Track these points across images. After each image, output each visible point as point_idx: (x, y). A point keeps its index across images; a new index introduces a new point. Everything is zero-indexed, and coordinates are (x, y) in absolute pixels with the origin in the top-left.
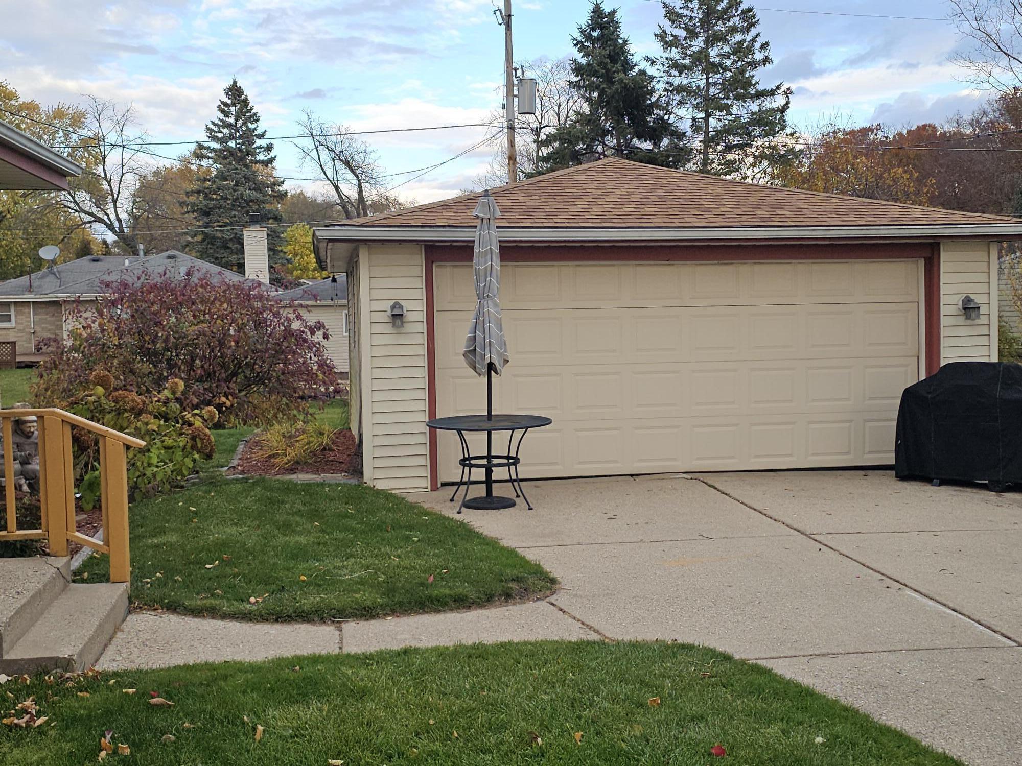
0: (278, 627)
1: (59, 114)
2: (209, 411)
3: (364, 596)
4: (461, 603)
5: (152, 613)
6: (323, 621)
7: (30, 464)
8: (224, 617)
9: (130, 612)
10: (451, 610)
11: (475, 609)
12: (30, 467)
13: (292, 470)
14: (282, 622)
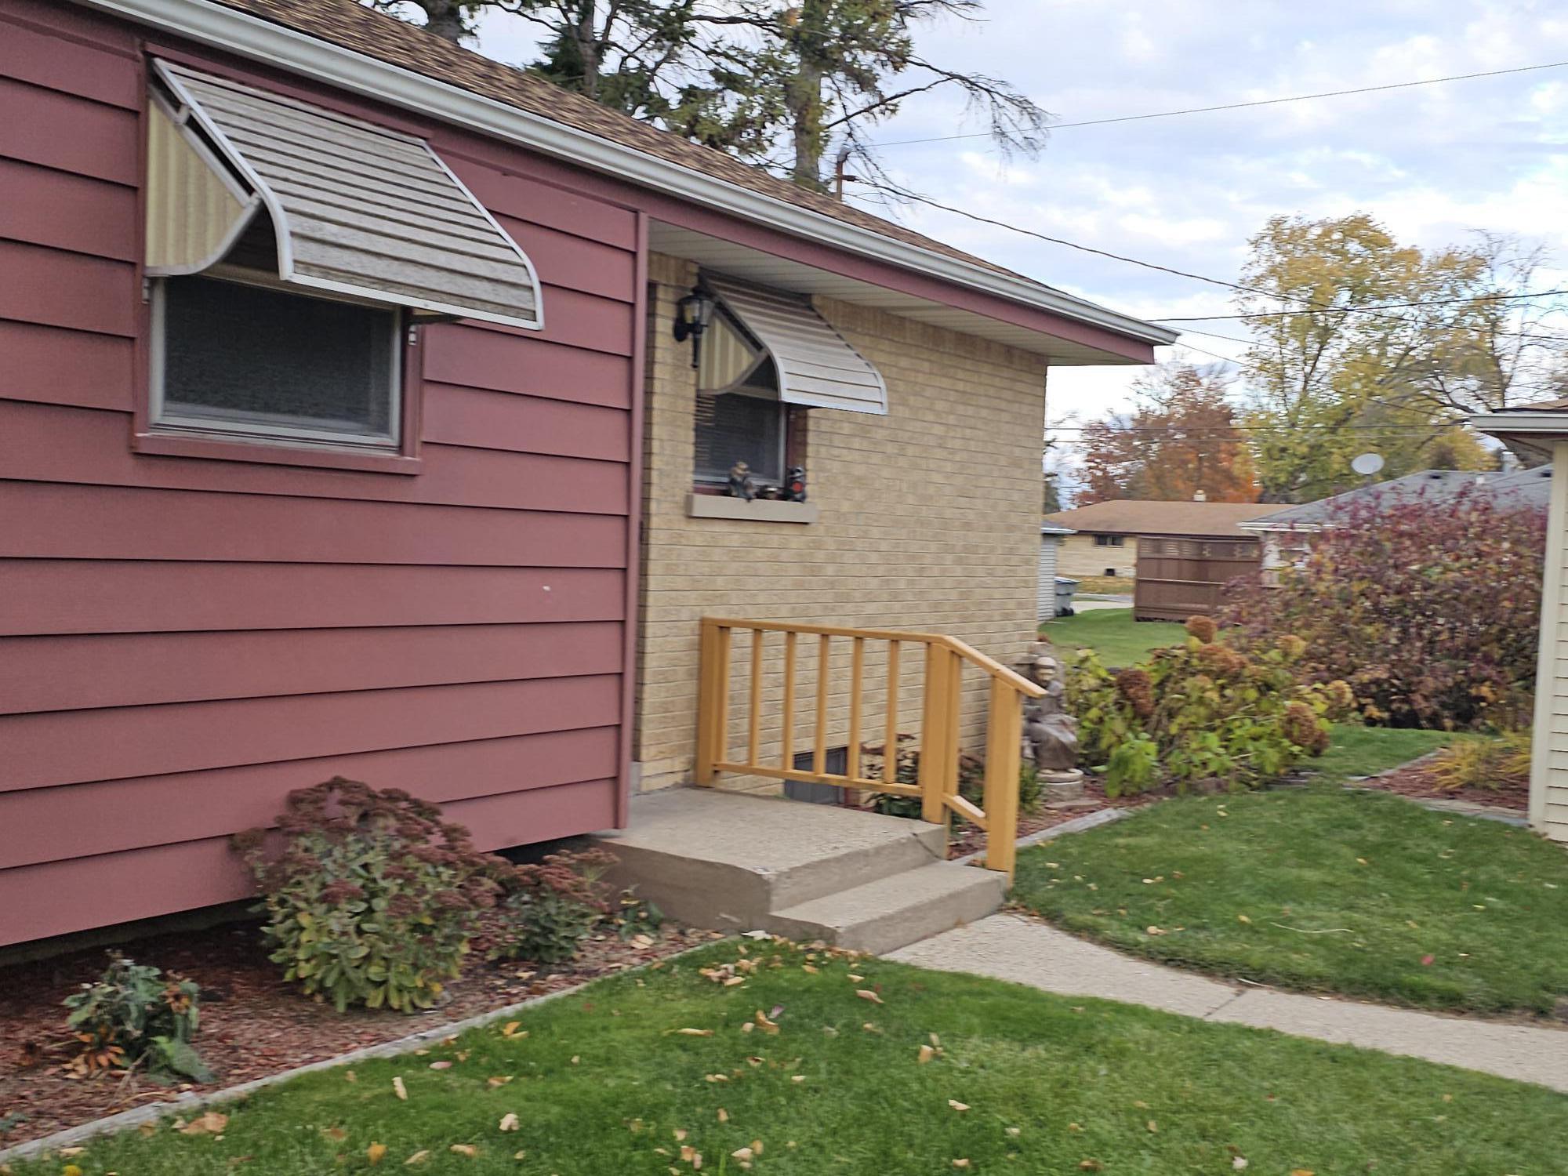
0: (1162, 971)
1: (1448, 261)
2: (1337, 688)
3: (1303, 962)
4: (1453, 1003)
5: (1026, 918)
6: (1227, 977)
7: (1038, 722)
8: (1107, 943)
9: (1000, 910)
10: (1429, 1010)
11: (1470, 1018)
12: (1037, 725)
13: (1452, 795)
14: (1173, 967)
